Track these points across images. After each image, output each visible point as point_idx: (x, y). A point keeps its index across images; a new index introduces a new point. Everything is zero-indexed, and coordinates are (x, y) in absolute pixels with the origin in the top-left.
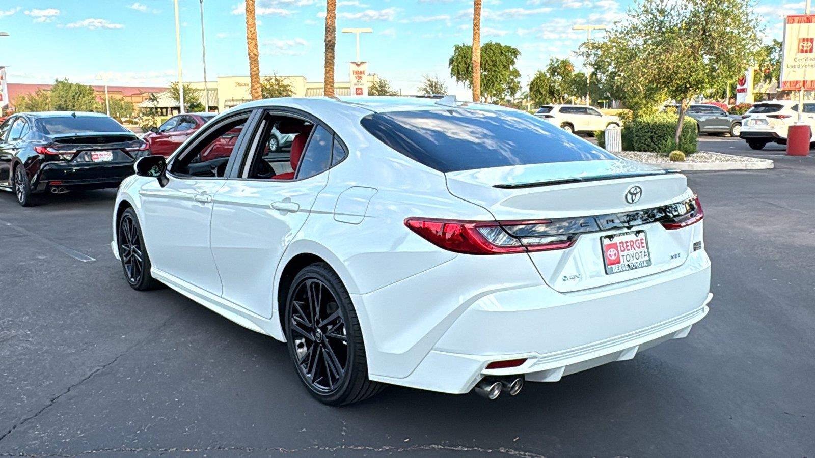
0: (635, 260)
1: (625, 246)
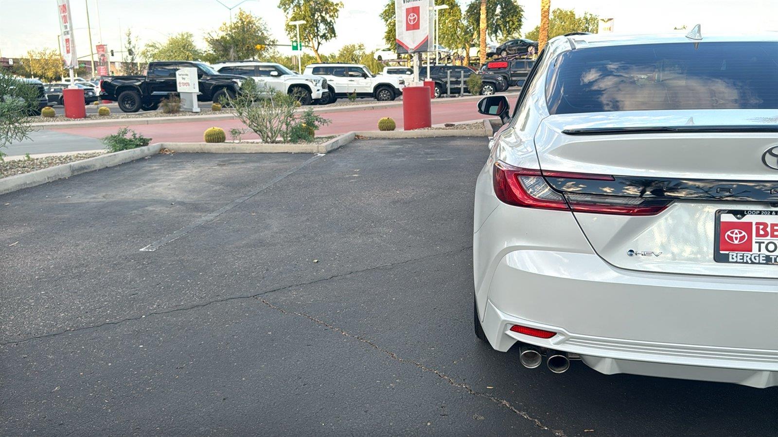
1: (769, 229)
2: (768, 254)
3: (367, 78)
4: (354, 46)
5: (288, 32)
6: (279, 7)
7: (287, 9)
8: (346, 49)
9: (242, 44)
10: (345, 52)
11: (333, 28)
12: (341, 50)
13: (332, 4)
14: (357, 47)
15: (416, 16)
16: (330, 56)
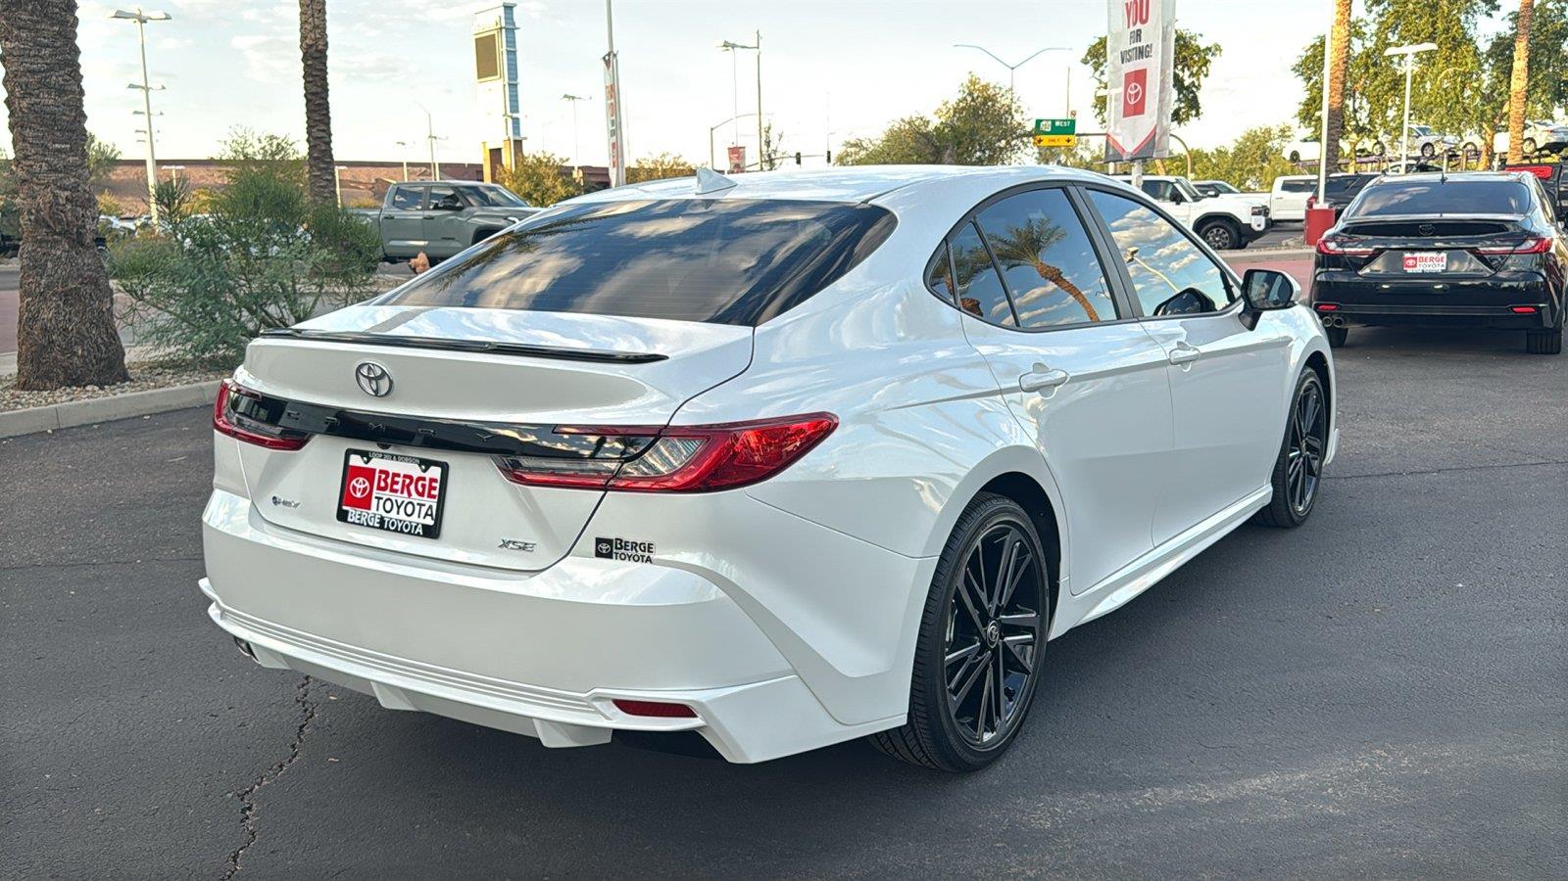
0: (402, 516)
1: (389, 481)
2: (384, 514)
3: (1182, 203)
4: (1268, 131)
5: (1097, 110)
6: (1085, 62)
7: (1102, 64)
8: (1252, 138)
10: (1248, 144)
11: (1195, 98)
12: (1240, 140)
13: (1198, 51)
14: (1275, 131)
15: (1139, 87)
16: (1215, 152)
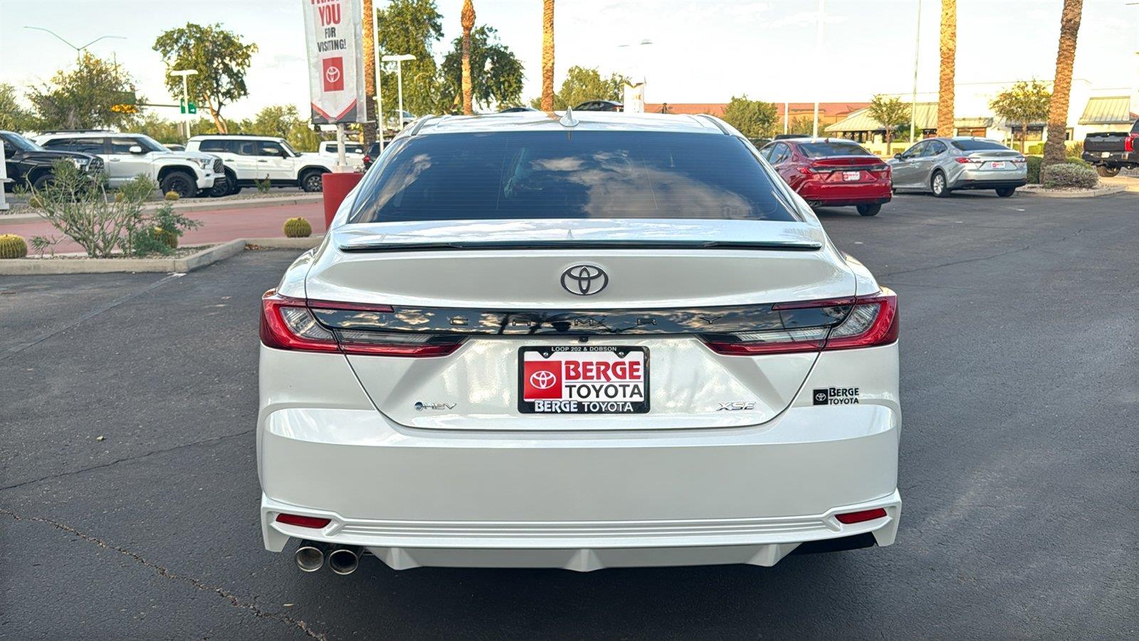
0: (603, 397)
1: (580, 369)
2: (580, 400)
3: (288, 158)
4: (280, 109)
5: (169, 87)
6: (155, 49)
7: (169, 52)
8: (268, 113)
9: (89, 104)
10: (267, 117)
11: (242, 81)
12: (261, 115)
13: (240, 47)
14: (285, 110)
15: (337, 70)
16: (243, 123)
